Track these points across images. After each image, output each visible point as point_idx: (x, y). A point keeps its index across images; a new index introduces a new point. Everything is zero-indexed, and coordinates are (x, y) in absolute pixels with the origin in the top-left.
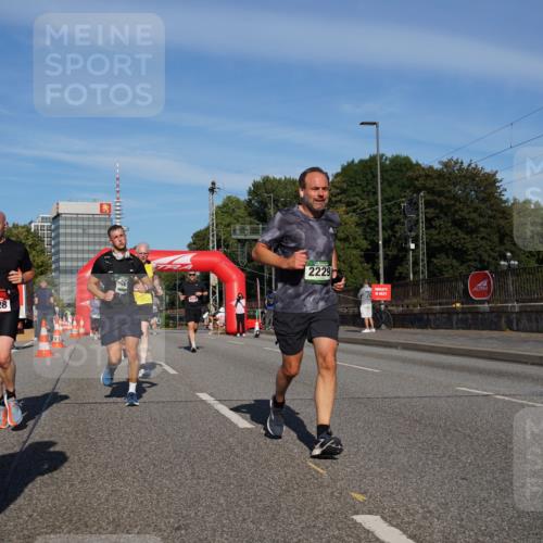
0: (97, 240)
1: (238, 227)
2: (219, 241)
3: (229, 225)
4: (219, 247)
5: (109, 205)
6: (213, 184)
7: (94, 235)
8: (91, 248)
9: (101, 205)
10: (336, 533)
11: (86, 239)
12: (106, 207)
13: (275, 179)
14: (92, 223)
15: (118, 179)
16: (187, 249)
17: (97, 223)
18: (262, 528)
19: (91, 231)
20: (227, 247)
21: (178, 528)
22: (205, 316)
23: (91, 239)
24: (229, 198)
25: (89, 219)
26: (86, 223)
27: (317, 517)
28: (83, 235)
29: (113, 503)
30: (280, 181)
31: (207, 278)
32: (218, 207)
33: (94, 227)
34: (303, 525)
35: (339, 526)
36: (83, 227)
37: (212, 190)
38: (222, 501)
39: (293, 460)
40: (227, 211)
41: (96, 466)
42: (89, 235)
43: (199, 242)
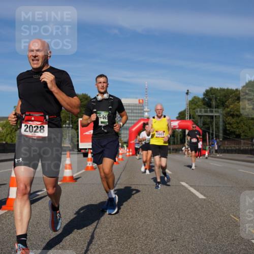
0: (137, 115)
1: (198, 110)
2: (190, 116)
3: (194, 109)
4: (190, 118)
5: (143, 100)
6: (188, 91)
7: (136, 113)
8: (135, 118)
9: (139, 100)
10: (244, 247)
11: (133, 115)
12: (141, 101)
13: (215, 89)
14: (135, 108)
15: (146, 89)
16: (176, 119)
17: (137, 108)
18: (210, 243)
19: (135, 111)
20: (194, 118)
21: (173, 240)
22: (184, 148)
23: (135, 115)
24: (195, 97)
25: (134, 106)
26: (133, 108)
27: (235, 240)
28: (131, 113)
29: (145, 227)
30: (217, 89)
31: (185, 132)
32: (190, 101)
33: (136, 109)
34: (229, 243)
35: (246, 244)
36: (132, 109)
37: (187, 93)
38: (192, 229)
39: (224, 213)
40: (194, 103)
41: (137, 211)
42: (134, 113)
43: (181, 116)
